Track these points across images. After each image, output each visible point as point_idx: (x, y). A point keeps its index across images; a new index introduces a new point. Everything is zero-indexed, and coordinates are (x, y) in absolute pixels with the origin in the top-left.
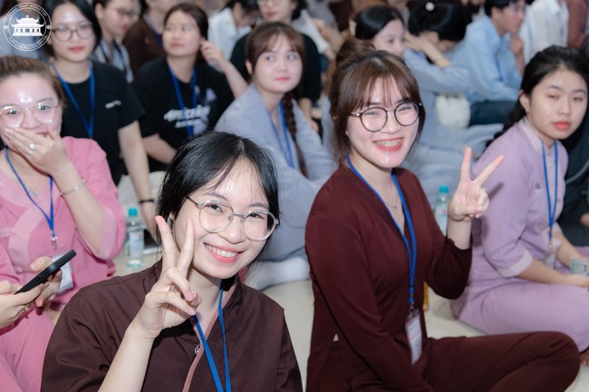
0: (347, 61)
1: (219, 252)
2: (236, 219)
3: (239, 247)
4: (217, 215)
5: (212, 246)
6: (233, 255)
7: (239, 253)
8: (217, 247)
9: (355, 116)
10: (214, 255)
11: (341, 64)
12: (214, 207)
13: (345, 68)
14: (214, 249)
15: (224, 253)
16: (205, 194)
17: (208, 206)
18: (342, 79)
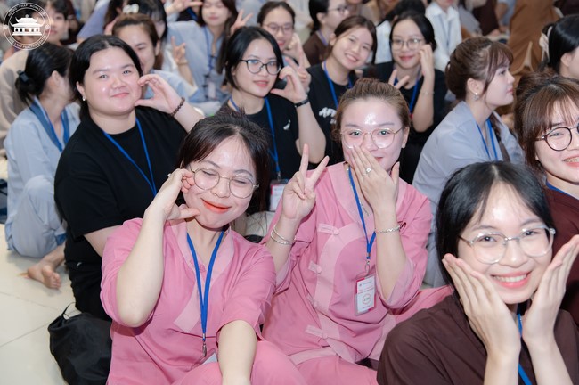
0: (525, 92)
1: (507, 280)
2: (512, 244)
3: (525, 268)
4: (493, 246)
5: (500, 276)
6: (522, 277)
7: (528, 274)
8: (504, 276)
9: (541, 139)
10: (505, 284)
11: (521, 96)
12: (486, 239)
13: (524, 99)
14: (503, 279)
15: (512, 279)
16: (475, 229)
17: (480, 240)
18: (523, 109)
